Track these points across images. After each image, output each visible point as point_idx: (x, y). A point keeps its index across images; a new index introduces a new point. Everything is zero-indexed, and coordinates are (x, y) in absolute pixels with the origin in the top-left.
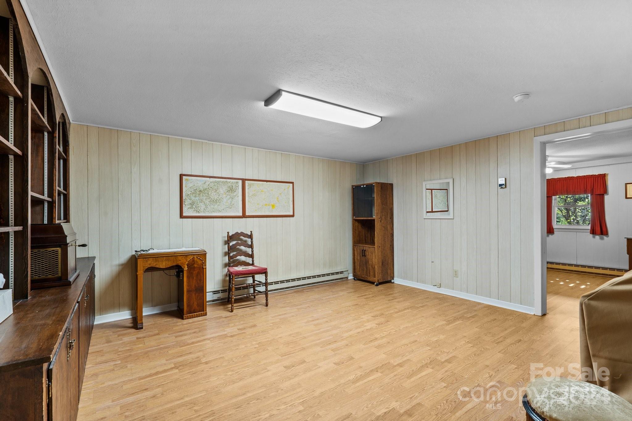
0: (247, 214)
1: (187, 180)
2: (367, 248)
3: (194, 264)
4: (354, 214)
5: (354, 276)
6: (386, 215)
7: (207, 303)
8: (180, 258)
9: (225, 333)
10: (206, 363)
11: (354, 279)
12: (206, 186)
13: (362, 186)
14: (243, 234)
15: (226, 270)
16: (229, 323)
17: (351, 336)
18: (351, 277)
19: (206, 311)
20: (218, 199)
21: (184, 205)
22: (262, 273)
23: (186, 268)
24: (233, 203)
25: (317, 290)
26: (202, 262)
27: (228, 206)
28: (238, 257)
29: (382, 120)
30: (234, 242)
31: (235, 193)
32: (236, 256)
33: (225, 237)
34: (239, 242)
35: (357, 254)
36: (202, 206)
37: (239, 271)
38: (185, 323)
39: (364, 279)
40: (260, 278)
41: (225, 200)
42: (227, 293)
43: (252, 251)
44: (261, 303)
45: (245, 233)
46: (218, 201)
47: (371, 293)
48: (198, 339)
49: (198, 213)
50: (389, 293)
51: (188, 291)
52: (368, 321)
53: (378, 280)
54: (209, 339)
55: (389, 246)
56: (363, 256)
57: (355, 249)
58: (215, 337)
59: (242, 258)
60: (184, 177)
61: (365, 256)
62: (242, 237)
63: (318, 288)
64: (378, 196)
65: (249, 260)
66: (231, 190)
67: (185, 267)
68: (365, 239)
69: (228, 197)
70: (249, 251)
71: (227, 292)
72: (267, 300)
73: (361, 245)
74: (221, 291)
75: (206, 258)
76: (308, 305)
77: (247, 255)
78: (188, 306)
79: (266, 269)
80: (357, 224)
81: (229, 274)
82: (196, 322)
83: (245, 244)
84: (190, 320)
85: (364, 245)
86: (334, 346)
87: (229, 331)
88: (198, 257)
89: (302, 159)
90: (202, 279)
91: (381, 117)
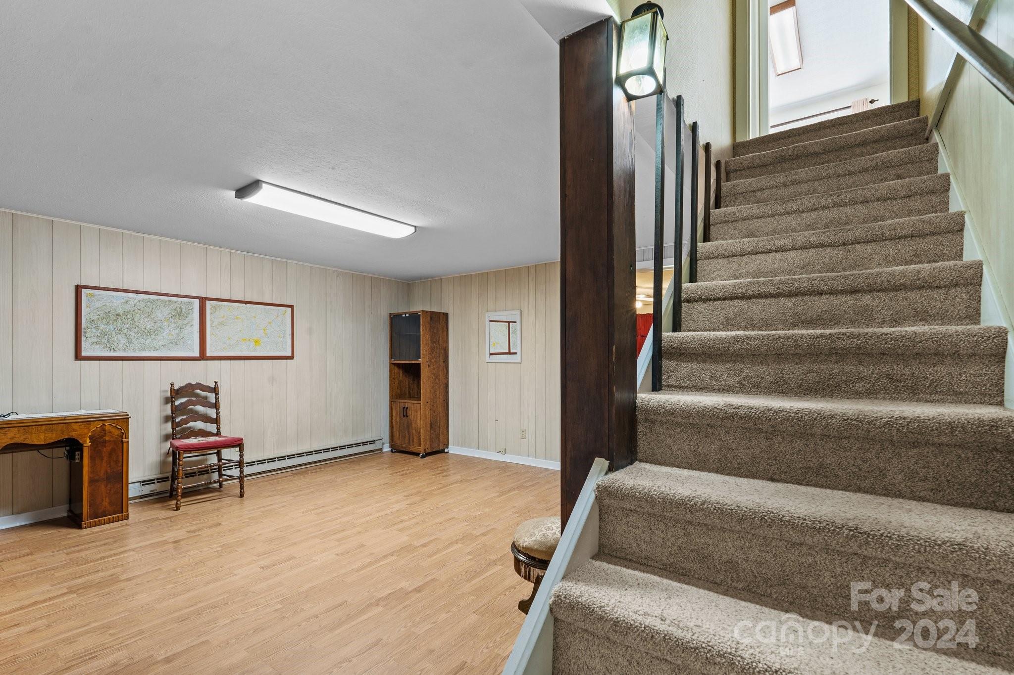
0: (209, 353)
1: (90, 295)
2: (410, 405)
3: (105, 435)
4: (392, 355)
5: (391, 446)
6: (438, 358)
7: (129, 502)
8: (75, 426)
9: (165, 538)
10: (129, 580)
11: (392, 451)
12: (128, 307)
13: (404, 316)
14: (200, 386)
15: (168, 445)
16: (172, 526)
17: (367, 522)
18: (387, 448)
19: (128, 512)
20: (153, 328)
21: (83, 339)
22: (233, 447)
23: (88, 443)
24: (182, 335)
25: (330, 469)
26: (120, 432)
27: (172, 341)
28: (191, 424)
29: (416, 231)
30: (184, 400)
31: (187, 319)
32: (186, 422)
33: (165, 391)
34: (193, 399)
35: (396, 414)
36: (121, 340)
37: (192, 445)
38: (85, 533)
39: (405, 450)
40: (231, 454)
41: (166, 331)
42: (169, 483)
43: (218, 414)
44: (231, 494)
45: (205, 384)
46: (152, 333)
47: (412, 467)
48: (112, 552)
49: (112, 351)
50: (436, 466)
51: (92, 481)
52: (397, 502)
53: (425, 450)
54: (133, 550)
55: (442, 401)
56: (404, 416)
57: (393, 407)
58: (145, 546)
59: (199, 425)
60: (84, 291)
61: (407, 416)
62: (198, 391)
63: (332, 466)
64: (426, 330)
65: (212, 428)
66: (179, 314)
67: (85, 442)
68: (409, 392)
69: (173, 326)
70: (212, 413)
71: (169, 480)
72: (242, 488)
73: (401, 401)
74: (157, 479)
75: (127, 426)
76: (312, 490)
77: (206, 419)
78: (91, 505)
79: (242, 439)
80: (396, 370)
81: (173, 451)
82: (107, 530)
83: (205, 402)
84: (96, 529)
85: (406, 401)
86: (338, 536)
87: (170, 535)
88: (113, 425)
89: (309, 270)
90: (121, 460)
91: (415, 227)
